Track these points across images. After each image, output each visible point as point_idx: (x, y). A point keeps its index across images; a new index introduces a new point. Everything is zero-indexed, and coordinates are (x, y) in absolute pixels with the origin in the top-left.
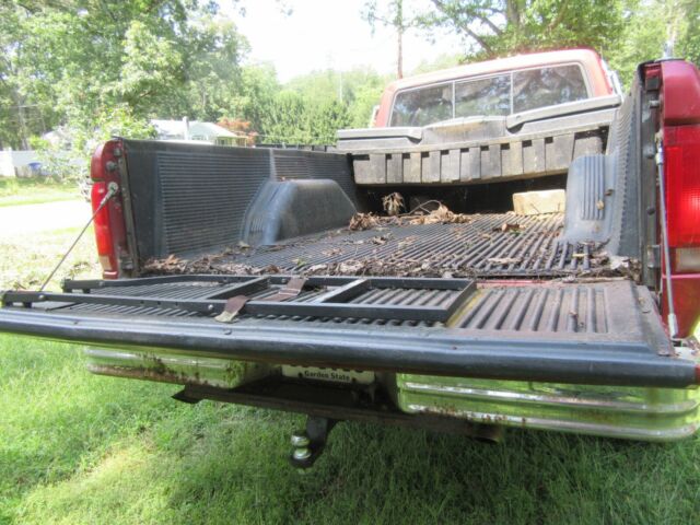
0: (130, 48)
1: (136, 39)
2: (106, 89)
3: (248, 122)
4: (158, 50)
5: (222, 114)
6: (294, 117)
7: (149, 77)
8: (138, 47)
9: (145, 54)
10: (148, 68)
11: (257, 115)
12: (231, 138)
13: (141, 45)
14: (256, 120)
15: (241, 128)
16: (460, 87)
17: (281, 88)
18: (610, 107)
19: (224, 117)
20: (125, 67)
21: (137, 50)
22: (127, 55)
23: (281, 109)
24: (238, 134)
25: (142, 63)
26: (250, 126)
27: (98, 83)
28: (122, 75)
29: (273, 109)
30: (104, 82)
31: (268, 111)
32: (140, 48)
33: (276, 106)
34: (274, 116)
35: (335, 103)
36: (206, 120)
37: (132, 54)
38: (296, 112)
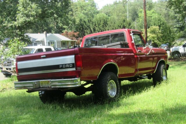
0: (20, 8)
1: (23, 4)
2: (10, 25)
3: (78, 33)
4: (32, 8)
5: (64, 29)
6: (102, 28)
7: (28, 20)
8: (23, 7)
9: (27, 10)
10: (28, 16)
11: (83, 28)
12: (68, 42)
13: (25, 6)
14: (82, 31)
15: (74, 36)
16: (99, 38)
17: (98, 13)
18: (118, 45)
19: (66, 30)
20: (18, 15)
21: (23, 8)
22: (19, 11)
23: (95, 25)
24: (72, 39)
25: (25, 14)
26: (78, 34)
27: (6, 22)
28: (16, 19)
29: (91, 25)
30: (9, 21)
31: (89, 26)
32: (25, 8)
33: (92, 24)
34: (92, 29)
35: (124, 21)
36: (56, 33)
37: (21, 10)
38: (103, 26)
